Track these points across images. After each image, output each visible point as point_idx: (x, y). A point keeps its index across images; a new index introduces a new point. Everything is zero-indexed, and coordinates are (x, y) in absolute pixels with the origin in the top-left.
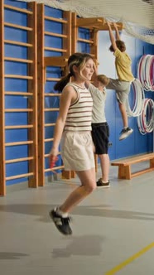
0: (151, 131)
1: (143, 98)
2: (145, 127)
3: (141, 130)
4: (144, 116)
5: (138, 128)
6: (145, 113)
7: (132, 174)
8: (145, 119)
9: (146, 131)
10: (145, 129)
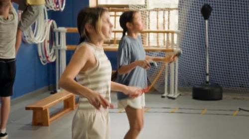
0: (53, 60)
1: (45, 19)
2: (47, 55)
3: (41, 59)
4: (46, 42)
5: (39, 57)
6: (48, 39)
7: (51, 116)
8: (47, 45)
9: (48, 60)
10: (47, 57)
